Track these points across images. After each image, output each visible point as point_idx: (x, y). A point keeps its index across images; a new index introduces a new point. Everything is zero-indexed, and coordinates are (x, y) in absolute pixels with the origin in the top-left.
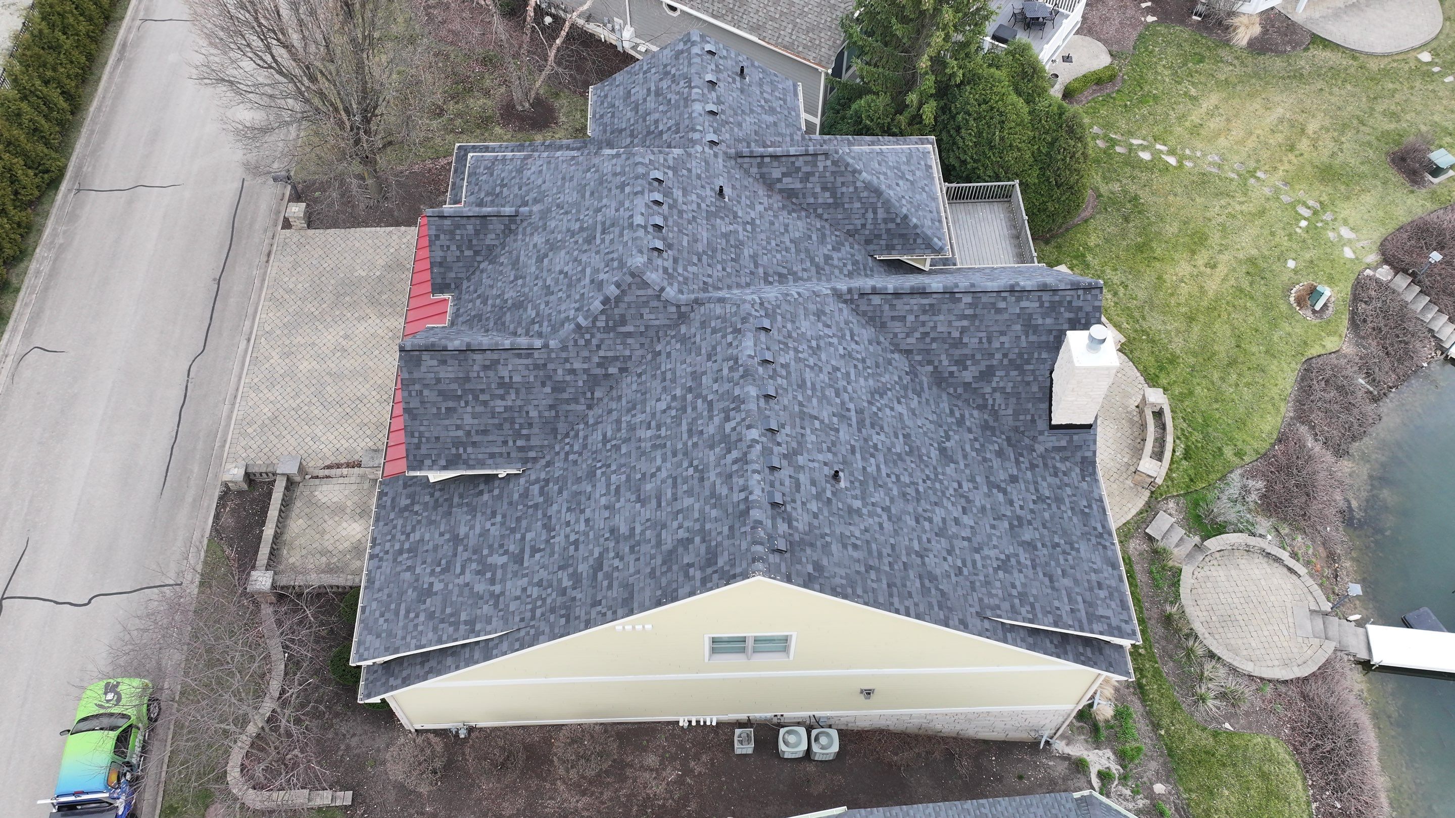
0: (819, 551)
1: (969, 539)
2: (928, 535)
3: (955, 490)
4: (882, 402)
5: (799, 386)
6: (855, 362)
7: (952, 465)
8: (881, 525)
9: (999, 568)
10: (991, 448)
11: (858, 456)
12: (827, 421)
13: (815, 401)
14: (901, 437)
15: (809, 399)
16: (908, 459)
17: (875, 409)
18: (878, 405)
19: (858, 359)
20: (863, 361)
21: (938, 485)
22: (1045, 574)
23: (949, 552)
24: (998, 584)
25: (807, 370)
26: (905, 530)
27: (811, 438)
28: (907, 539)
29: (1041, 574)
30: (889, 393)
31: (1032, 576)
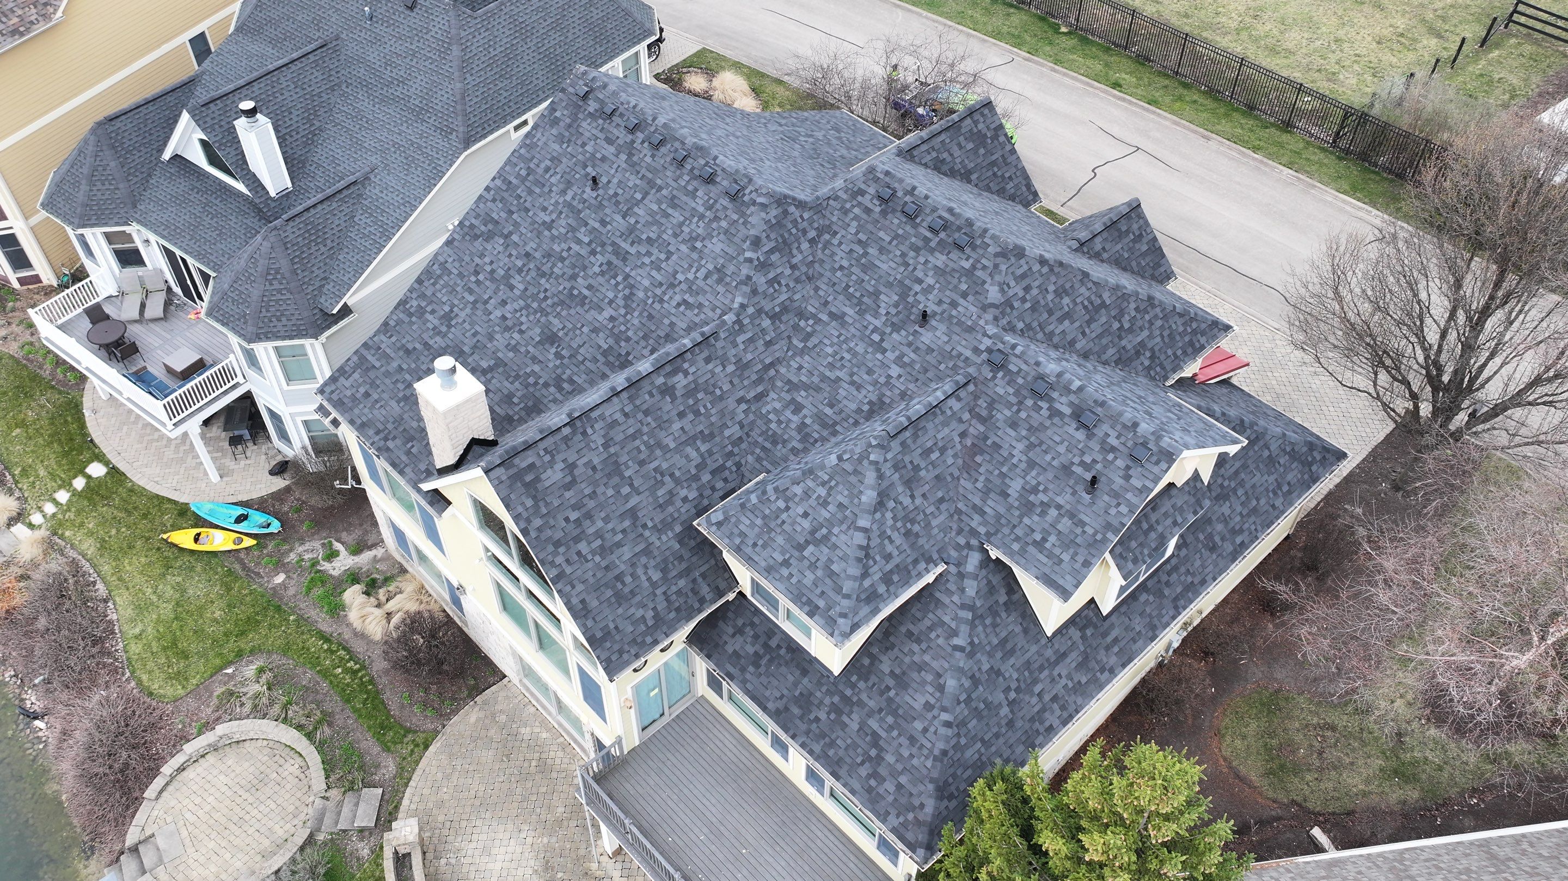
0: (562, 131)
1: (486, 302)
2: (513, 258)
3: (522, 323)
4: (620, 295)
5: (674, 197)
6: (664, 287)
7: (538, 339)
8: (544, 209)
9: (451, 311)
10: (519, 394)
11: (597, 225)
12: (636, 209)
13: (655, 207)
14: (586, 292)
15: (659, 202)
16: (568, 285)
17: (619, 279)
18: (620, 287)
19: (664, 293)
20: (661, 301)
21: (535, 305)
22: (415, 349)
23: (493, 271)
24: (444, 300)
25: (682, 219)
26: (529, 235)
27: (633, 180)
28: (524, 231)
29: (418, 346)
30: (622, 311)
31: (425, 336)
